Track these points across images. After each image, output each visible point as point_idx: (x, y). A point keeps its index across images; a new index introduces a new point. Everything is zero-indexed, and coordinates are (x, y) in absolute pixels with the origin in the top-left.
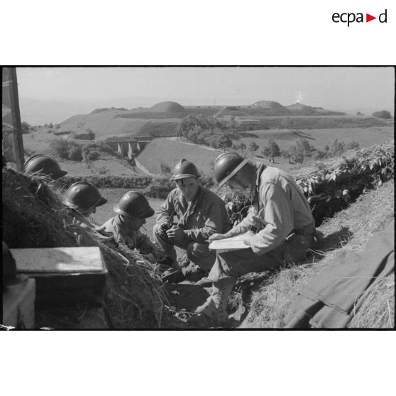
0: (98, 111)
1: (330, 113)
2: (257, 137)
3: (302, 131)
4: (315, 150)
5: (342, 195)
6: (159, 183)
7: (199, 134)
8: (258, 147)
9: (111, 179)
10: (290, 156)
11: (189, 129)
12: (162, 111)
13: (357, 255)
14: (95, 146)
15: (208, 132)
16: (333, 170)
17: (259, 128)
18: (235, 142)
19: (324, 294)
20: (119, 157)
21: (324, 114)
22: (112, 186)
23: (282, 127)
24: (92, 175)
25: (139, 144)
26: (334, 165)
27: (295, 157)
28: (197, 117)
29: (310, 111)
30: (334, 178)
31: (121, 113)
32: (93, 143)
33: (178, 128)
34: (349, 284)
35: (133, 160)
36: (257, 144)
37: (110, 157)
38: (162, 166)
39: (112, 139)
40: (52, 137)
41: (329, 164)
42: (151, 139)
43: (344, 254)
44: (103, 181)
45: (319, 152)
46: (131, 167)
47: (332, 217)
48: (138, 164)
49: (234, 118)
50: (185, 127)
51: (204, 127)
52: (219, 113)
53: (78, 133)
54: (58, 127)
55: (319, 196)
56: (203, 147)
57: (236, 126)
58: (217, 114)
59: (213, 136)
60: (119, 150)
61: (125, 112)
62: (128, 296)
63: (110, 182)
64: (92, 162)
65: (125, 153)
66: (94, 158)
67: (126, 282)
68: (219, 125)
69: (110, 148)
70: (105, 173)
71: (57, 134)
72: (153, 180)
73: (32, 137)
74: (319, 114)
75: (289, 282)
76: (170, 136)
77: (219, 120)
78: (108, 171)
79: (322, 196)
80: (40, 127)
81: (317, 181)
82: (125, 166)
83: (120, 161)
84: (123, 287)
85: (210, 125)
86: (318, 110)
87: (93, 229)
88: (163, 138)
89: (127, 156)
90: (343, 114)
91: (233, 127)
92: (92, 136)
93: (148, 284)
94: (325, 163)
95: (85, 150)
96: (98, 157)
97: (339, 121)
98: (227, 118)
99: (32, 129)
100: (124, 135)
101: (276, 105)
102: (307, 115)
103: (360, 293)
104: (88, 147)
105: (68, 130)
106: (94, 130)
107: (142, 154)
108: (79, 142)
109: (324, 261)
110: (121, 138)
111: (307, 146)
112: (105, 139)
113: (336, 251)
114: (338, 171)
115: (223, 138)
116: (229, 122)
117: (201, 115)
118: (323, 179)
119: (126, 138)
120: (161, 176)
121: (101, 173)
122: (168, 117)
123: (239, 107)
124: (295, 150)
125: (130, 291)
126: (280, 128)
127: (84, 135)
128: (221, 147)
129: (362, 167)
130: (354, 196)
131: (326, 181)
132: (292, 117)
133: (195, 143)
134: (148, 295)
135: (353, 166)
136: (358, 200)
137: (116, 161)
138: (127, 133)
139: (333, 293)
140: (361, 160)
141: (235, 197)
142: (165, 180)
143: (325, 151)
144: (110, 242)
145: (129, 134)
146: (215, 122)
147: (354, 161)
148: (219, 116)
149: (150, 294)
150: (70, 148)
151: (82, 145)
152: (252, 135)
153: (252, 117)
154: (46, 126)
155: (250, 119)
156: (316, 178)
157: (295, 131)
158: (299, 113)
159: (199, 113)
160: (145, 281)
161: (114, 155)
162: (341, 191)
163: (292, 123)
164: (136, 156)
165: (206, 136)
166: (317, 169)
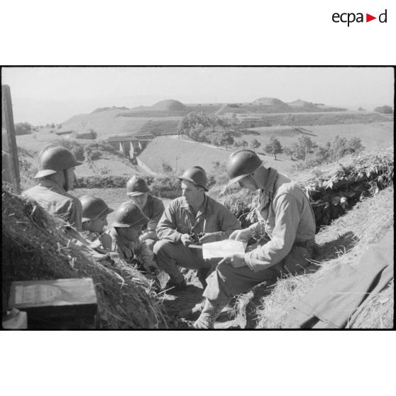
0: (99, 110)
1: (331, 109)
2: (258, 134)
3: (304, 127)
4: (316, 146)
5: (340, 202)
6: (160, 182)
7: (200, 131)
8: (259, 144)
9: (113, 179)
10: (291, 153)
11: (190, 127)
12: (163, 109)
13: (352, 268)
14: (97, 145)
15: (210, 129)
16: (330, 177)
17: (261, 126)
18: (236, 140)
19: (319, 309)
20: (121, 156)
21: (326, 110)
22: (114, 186)
23: (284, 124)
24: (94, 175)
25: (141, 144)
26: (331, 173)
27: (296, 153)
28: (198, 115)
29: (311, 107)
30: (331, 185)
31: (122, 112)
32: (95, 143)
33: (179, 127)
34: (343, 299)
35: (135, 159)
36: (259, 142)
37: (112, 156)
38: (163, 165)
39: (114, 138)
40: (54, 136)
41: (326, 170)
42: (152, 137)
43: (339, 267)
44: (106, 181)
45: (320, 149)
46: (133, 166)
47: (329, 224)
48: (139, 162)
49: (235, 115)
50: (186, 125)
51: (206, 125)
52: (220, 110)
53: (80, 133)
54: (60, 127)
55: (316, 203)
56: (205, 144)
57: (238, 123)
58: (218, 112)
59: (214, 134)
60: (121, 149)
61: (127, 111)
62: (123, 315)
63: (112, 182)
64: (94, 162)
65: (127, 153)
66: (96, 157)
67: (121, 301)
68: (220, 123)
69: (111, 147)
70: (107, 173)
71: (59, 134)
72: (155, 179)
73: (35, 138)
74: (321, 110)
75: (286, 292)
76: (172, 134)
77: (221, 117)
78: (109, 171)
79: (320, 203)
80: (42, 127)
81: (314, 189)
82: (127, 165)
83: (122, 160)
84: (118, 307)
85: (212, 123)
86: (320, 107)
87: (88, 247)
88: (164, 137)
89: (129, 155)
90: (345, 110)
91: (235, 125)
92: (93, 136)
93: (145, 302)
94: (322, 171)
95: (87, 149)
96: (100, 157)
97: (340, 117)
98: (228, 116)
99: (34, 130)
100: (126, 134)
101: (277, 102)
102: (307, 111)
103: (354, 310)
104: (90, 146)
105: (69, 130)
106: (96, 130)
107: (144, 153)
108: (81, 141)
109: (320, 272)
110: (123, 137)
111: (309, 143)
112: (107, 138)
113: (332, 261)
114: (334, 179)
115: (224, 136)
116: (230, 120)
117: (202, 113)
118: (320, 186)
119: (127, 137)
120: (163, 175)
121: (103, 173)
122: (170, 115)
123: (240, 104)
124: (297, 146)
125: (126, 310)
126: (281, 125)
127: (85, 134)
128: (222, 144)
129: (359, 174)
130: (352, 202)
131: (322, 189)
132: (293, 114)
133: (197, 141)
134: (144, 313)
135: (349, 173)
136: (355, 207)
137: (118, 160)
138: (128, 131)
139: (327, 308)
140: (358, 167)
141: (233, 204)
142: (167, 179)
143: (326, 148)
144: (106, 259)
145: (130, 133)
146: (217, 119)
147: (351, 168)
148: (221, 114)
149: (146, 311)
150: (72, 148)
151: (84, 145)
152: (253, 133)
153: (253, 114)
154: (48, 126)
155: (251, 116)
156: (314, 185)
157: (297, 127)
158: (301, 109)
159: (200, 111)
160: (142, 299)
161: (116, 154)
162: (338, 198)
163: (293, 119)
164: (138, 155)
165: (207, 134)
166: (315, 176)
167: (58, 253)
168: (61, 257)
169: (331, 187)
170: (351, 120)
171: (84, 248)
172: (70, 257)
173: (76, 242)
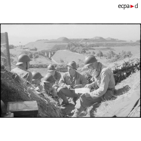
0: (38, 40)
1: (121, 41)
2: (94, 49)
3: (111, 47)
4: (115, 54)
5: (124, 74)
6: (60, 66)
7: (74, 48)
8: (95, 53)
10: (106, 56)
11: (70, 47)
12: (61, 40)
13: (128, 98)
14: (37, 53)
15: (77, 48)
16: (120, 66)
17: (95, 46)
18: (87, 51)
19: (116, 113)
20: (46, 57)
21: (119, 41)
23: (104, 46)
24: (36, 63)
25: (53, 52)
26: (121, 64)
27: (108, 56)
28: (73, 43)
29: (113, 40)
30: (121, 68)
31: (46, 41)
32: (36, 52)
33: (66, 47)
34: (125, 109)
36: (95, 52)
37: (42, 57)
38: (61, 60)
40: (22, 50)
42: (57, 50)
43: (123, 98)
44: (40, 66)
45: (117, 55)
46: (50, 60)
47: (120, 82)
48: (52, 59)
49: (86, 43)
51: (76, 46)
52: (81, 41)
53: (31, 49)
54: (24, 46)
59: (79, 49)
60: (46, 54)
61: (48, 41)
62: (47, 114)
63: (42, 66)
64: (36, 59)
66: (37, 57)
67: (46, 109)
68: (81, 45)
69: (42, 54)
71: (24, 49)
72: (58, 65)
73: (15, 50)
74: (117, 41)
75: (105, 106)
76: (64, 49)
77: (81, 43)
78: (41, 62)
79: (117, 75)
80: (18, 46)
81: (115, 70)
82: (48, 60)
83: (46, 58)
84: (45, 111)
85: (78, 45)
87: (35, 90)
88: (61, 50)
89: (49, 57)
90: (125, 41)
91: (86, 46)
92: (36, 49)
93: (55, 109)
94: (118, 63)
95: (34, 54)
97: (124, 44)
98: (84, 43)
99: (15, 47)
100: (47, 49)
101: (101, 38)
103: (129, 113)
104: (35, 53)
105: (27, 48)
106: (37, 48)
107: (53, 56)
108: (32, 51)
109: (117, 99)
110: (46, 50)
111: (112, 53)
112: (41, 50)
113: (121, 95)
114: (122, 66)
115: (83, 50)
120: (61, 64)
121: (39, 63)
122: (63, 43)
123: (88, 39)
124: (108, 54)
125: (48, 112)
126: (103, 46)
127: (33, 49)
128: (82, 53)
129: (131, 65)
130: (128, 75)
131: (118, 69)
132: (107, 42)
133: (73, 52)
135: (127, 64)
136: (129, 76)
139: (119, 112)
140: (130, 62)
142: (62, 65)
143: (119, 55)
144: (41, 94)
145: (49, 49)
147: (128, 62)
148: (81, 42)
149: (55, 113)
150: (28, 54)
151: (32, 53)
152: (93, 49)
154: (20, 46)
155: (92, 43)
156: (115, 68)
157: (108, 47)
158: (110, 41)
159: (74, 41)
160: (53, 108)
161: (44, 56)
162: (123, 73)
163: (107, 44)
166: (115, 65)
167: (24, 92)
168: (25, 93)
169: (121, 69)
170: (128, 45)
171: (33, 90)
172: (28, 93)
173: (30, 88)
